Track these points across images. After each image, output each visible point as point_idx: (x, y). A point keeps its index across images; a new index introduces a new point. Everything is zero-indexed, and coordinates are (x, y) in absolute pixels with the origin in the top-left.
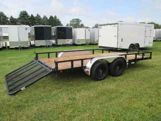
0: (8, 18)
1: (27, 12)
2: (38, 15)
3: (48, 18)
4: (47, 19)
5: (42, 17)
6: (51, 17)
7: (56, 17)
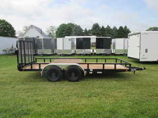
0: (83, 30)
1: (99, 24)
2: (108, 26)
3: (118, 29)
4: (116, 29)
5: (112, 28)
6: (121, 28)
7: (126, 27)
